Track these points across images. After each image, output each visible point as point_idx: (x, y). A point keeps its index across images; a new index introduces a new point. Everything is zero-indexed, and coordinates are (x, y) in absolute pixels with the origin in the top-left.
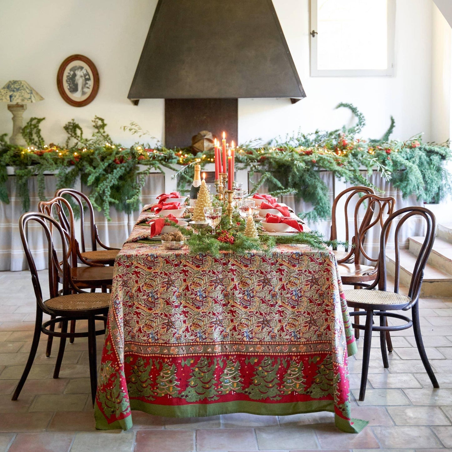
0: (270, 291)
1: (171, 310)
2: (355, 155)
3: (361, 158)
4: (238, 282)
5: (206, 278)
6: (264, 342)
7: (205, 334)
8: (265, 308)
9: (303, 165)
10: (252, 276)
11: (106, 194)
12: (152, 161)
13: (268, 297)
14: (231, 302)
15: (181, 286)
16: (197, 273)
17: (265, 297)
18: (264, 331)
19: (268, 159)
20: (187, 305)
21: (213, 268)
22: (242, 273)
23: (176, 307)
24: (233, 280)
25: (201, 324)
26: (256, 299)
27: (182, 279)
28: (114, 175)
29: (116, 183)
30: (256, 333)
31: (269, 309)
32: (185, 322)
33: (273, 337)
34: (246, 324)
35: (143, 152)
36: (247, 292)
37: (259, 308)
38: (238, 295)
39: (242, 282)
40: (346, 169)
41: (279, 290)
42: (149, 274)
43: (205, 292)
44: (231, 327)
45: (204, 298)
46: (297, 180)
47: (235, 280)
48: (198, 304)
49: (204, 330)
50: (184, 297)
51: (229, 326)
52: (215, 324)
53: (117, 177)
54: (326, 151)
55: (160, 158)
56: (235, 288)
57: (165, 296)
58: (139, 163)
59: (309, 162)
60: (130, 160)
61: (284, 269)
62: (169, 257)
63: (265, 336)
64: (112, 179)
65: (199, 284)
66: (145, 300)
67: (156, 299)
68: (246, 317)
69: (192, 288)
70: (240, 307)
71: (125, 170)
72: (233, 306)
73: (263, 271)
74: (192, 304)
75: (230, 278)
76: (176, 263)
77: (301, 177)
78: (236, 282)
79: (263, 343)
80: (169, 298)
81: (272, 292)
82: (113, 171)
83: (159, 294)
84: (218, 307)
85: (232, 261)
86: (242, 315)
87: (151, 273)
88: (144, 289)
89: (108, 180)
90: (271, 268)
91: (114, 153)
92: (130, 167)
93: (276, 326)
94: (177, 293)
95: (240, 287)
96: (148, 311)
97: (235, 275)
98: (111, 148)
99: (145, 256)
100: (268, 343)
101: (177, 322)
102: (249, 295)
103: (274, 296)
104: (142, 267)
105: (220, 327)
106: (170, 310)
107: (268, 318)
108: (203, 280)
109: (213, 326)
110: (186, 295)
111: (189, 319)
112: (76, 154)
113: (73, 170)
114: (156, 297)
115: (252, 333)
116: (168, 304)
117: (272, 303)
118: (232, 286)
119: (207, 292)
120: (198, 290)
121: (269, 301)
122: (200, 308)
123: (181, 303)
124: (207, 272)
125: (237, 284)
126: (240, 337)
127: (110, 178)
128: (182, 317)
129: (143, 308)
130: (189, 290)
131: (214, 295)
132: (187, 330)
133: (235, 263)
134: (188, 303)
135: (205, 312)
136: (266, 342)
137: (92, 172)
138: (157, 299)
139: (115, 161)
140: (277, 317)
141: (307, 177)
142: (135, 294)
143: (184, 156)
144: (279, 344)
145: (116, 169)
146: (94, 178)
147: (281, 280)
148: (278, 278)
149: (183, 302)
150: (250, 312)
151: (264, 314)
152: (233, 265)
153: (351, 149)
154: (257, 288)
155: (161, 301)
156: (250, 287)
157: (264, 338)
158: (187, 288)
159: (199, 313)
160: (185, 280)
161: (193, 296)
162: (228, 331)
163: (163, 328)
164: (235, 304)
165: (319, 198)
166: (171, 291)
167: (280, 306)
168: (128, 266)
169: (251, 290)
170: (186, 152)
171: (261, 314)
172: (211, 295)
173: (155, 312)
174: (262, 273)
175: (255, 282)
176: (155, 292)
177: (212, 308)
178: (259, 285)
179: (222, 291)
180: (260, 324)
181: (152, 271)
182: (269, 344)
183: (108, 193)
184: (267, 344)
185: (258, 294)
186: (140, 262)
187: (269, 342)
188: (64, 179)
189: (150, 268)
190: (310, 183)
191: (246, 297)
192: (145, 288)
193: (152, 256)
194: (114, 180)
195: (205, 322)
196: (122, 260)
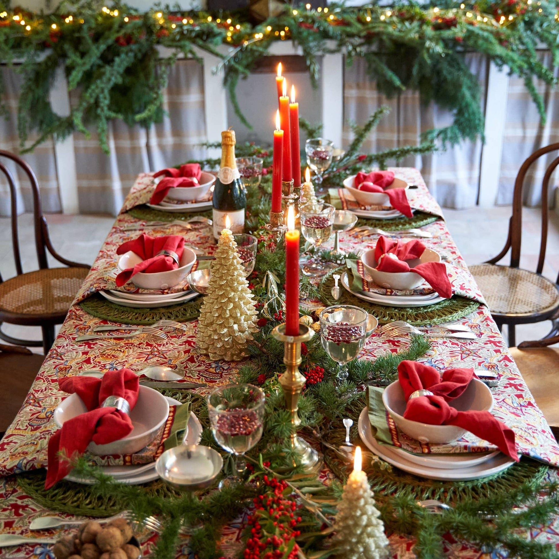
2: (529, 25)
3: (539, 29)
9: (439, 49)
11: (102, 105)
12: (179, 40)
19: (378, 35)
28: (115, 68)
29: (120, 80)
35: (165, 23)
40: (513, 50)
46: (428, 72)
53: (121, 70)
54: (479, 18)
55: (193, 34)
58: (158, 43)
59: (449, 39)
60: (143, 38)
64: (112, 75)
71: (135, 56)
77: (435, 66)
82: (113, 61)
89: (105, 79)
91: (116, 26)
92: (144, 51)
98: (112, 17)
112: (54, 26)
113: (49, 58)
127: (108, 74)
137: (78, 65)
139: (117, 40)
141: (445, 69)
143: (235, 27)
145: (118, 55)
146: (80, 75)
153: (524, 12)
165: (464, 104)
170: (239, 18)
183: (105, 102)
188: (32, 76)
190: (449, 77)
194: (116, 78)
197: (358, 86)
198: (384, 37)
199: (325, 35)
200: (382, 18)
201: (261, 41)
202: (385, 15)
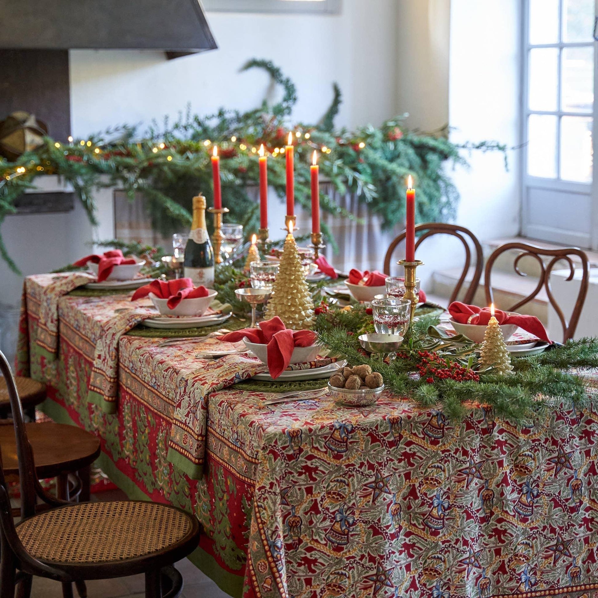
0: (569, 480)
1: (384, 545)
4: (510, 467)
5: (449, 466)
6: (559, 589)
7: (449, 588)
8: (561, 517)
10: (536, 451)
13: (566, 493)
14: (498, 513)
15: (399, 489)
16: (433, 457)
17: (559, 493)
18: (558, 566)
20: (413, 529)
21: (463, 442)
22: (519, 447)
23: (393, 536)
24: (501, 464)
25: (441, 567)
26: (544, 500)
27: (402, 474)
30: (542, 573)
31: (566, 518)
32: (408, 568)
33: (574, 576)
34: (524, 557)
36: (528, 486)
37: (550, 517)
38: (511, 496)
39: (516, 466)
41: (585, 475)
42: (336, 471)
43: (448, 498)
44: (495, 566)
45: (445, 510)
47: (505, 465)
48: (435, 525)
49: (446, 581)
50: (405, 513)
51: (490, 565)
52: (468, 564)
56: (505, 480)
57: (368, 517)
61: (594, 431)
62: (377, 427)
63: (561, 576)
65: (436, 480)
66: (326, 530)
67: (350, 525)
68: (525, 541)
69: (424, 491)
70: (515, 521)
72: (500, 521)
73: (557, 439)
74: (422, 527)
75: (495, 461)
76: (392, 439)
78: (507, 468)
79: (557, 591)
80: (379, 520)
81: (573, 482)
83: (357, 513)
84: (473, 525)
85: (499, 424)
86: (517, 537)
87: (339, 468)
88: (326, 505)
90: (571, 430)
93: (579, 553)
94: (392, 507)
95: (514, 478)
96: (333, 554)
97: (504, 453)
99: (328, 431)
100: (565, 590)
101: (395, 571)
102: (529, 492)
103: (576, 489)
104: (321, 456)
105: (474, 569)
106: (381, 545)
107: (566, 537)
108: (444, 471)
109: (465, 569)
110: (409, 507)
111: (416, 559)
114: (351, 521)
115: (535, 574)
116: (376, 532)
117: (573, 505)
118: (499, 478)
119: (452, 497)
120: (435, 494)
121: (567, 500)
122: (439, 533)
123: (400, 528)
124: (452, 453)
125: (508, 472)
126: (513, 584)
128: (403, 559)
129: (322, 548)
130: (416, 497)
131: (465, 501)
132: (413, 585)
133: (505, 427)
134: (414, 525)
135: (448, 541)
136: (563, 588)
138: (354, 523)
140: (582, 532)
142: (305, 519)
144: (585, 589)
147: (588, 453)
148: (583, 451)
149: (404, 524)
150: (532, 529)
151: (558, 529)
152: (501, 432)
154: (546, 476)
155: (360, 527)
156: (533, 475)
157: (558, 581)
158: (413, 493)
159: (437, 545)
160: (408, 476)
161: (426, 509)
162: (489, 575)
163: (365, 589)
164: (505, 517)
166: (382, 504)
167: (587, 510)
168: (290, 457)
169: (535, 481)
171: (553, 530)
172: (459, 502)
173: (348, 555)
174: (555, 443)
175: (542, 463)
176: (349, 508)
177: (462, 530)
178: (548, 470)
179: (480, 490)
180: (551, 552)
181: (343, 462)
182: (567, 592)
184: (563, 593)
185: (547, 490)
186: (317, 445)
187: (567, 587)
189: (338, 457)
191: (524, 499)
192: (327, 503)
193: (343, 428)
195: (449, 562)
196: (279, 443)
197: (131, 226)
198: (166, 168)
199: (96, 169)
200: (155, 150)
201: (23, 176)
202: (158, 148)
